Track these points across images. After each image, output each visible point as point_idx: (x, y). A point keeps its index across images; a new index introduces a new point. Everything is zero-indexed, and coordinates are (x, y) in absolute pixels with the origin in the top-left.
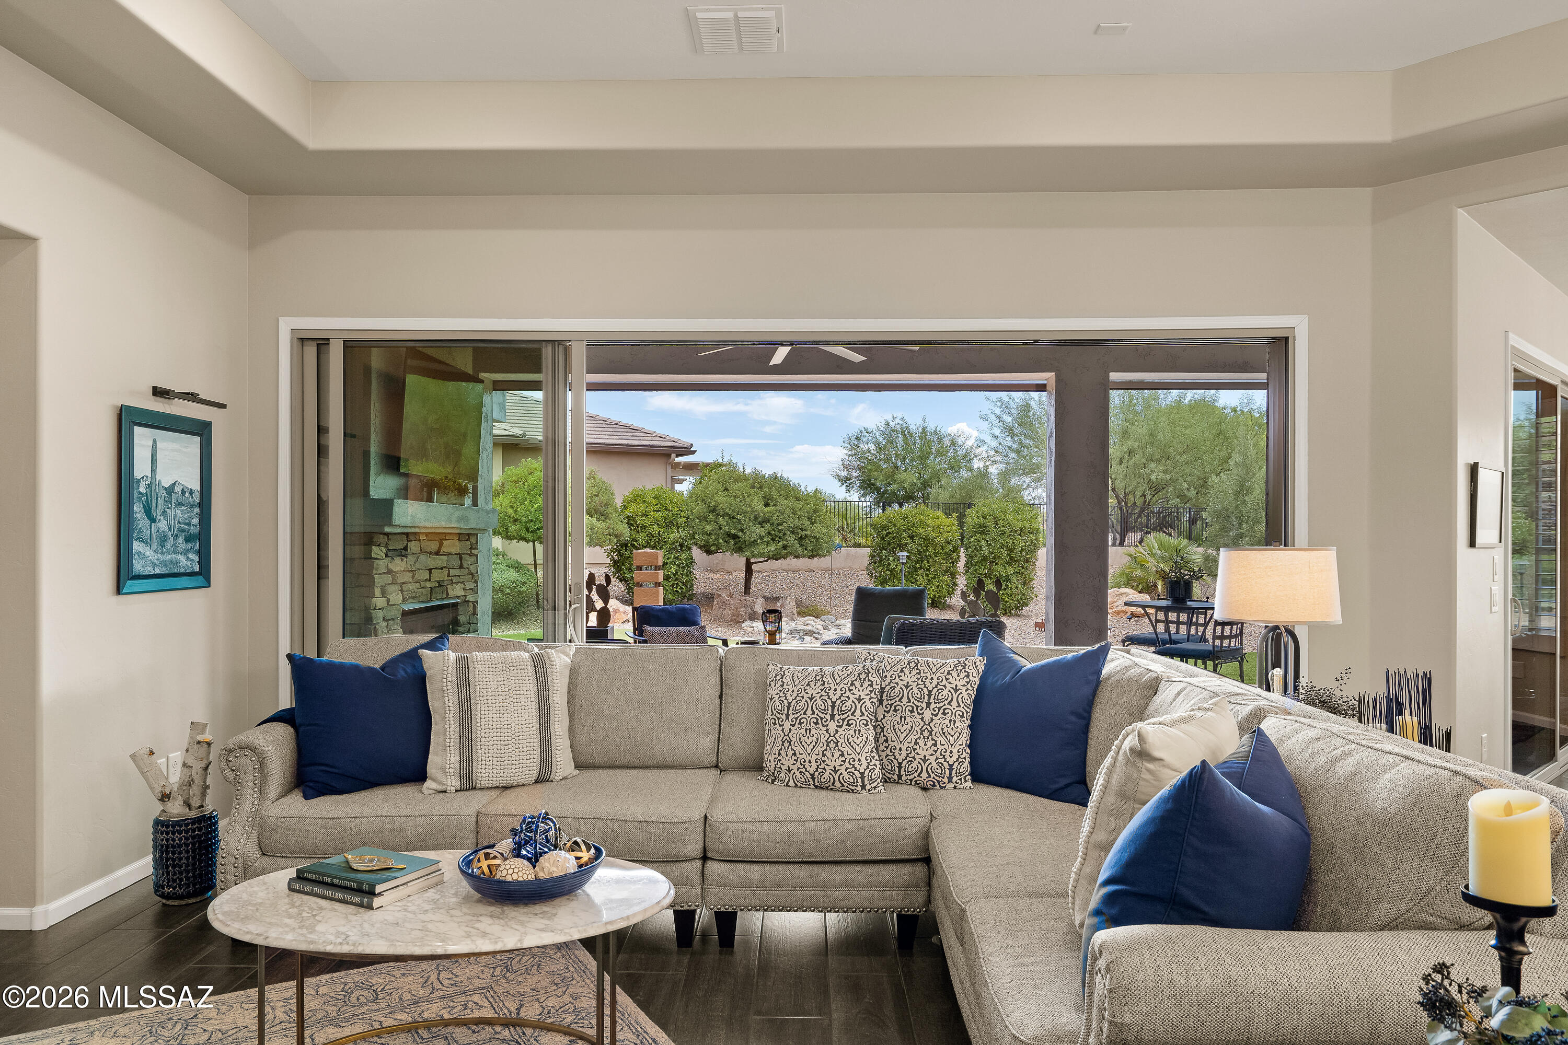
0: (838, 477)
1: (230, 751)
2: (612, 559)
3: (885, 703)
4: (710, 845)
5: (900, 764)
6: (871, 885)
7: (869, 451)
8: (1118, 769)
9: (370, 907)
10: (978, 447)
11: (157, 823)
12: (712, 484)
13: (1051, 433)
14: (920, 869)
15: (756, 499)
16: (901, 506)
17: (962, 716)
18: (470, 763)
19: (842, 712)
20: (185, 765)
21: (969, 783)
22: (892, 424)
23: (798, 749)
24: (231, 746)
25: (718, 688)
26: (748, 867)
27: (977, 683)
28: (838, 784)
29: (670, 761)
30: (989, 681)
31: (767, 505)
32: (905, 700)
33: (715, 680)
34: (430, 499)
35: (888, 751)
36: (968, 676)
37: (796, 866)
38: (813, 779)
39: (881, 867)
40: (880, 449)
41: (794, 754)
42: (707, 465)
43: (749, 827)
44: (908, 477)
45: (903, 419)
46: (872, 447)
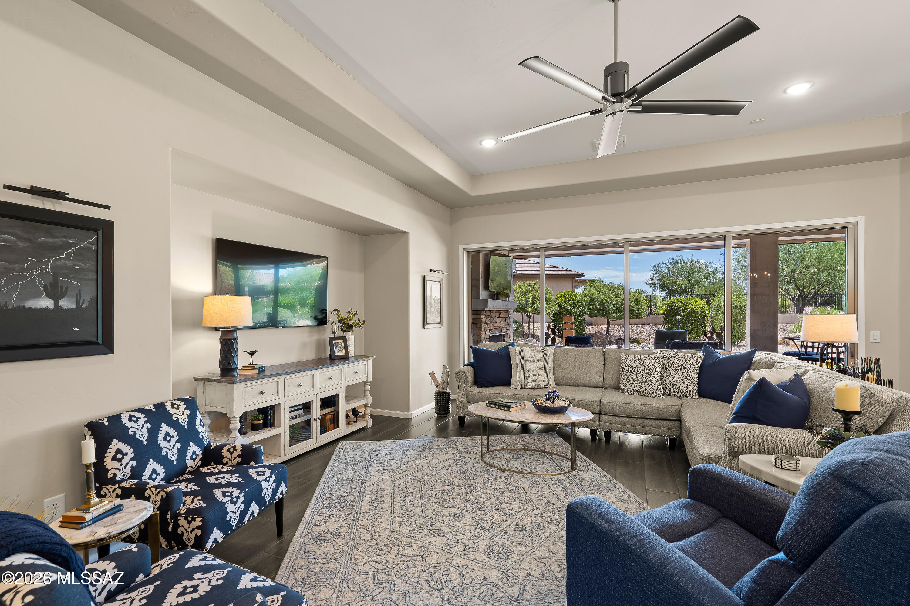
0: (648, 284)
1: (458, 373)
2: (552, 319)
3: (664, 368)
4: (602, 409)
5: (670, 389)
6: (659, 427)
7: (664, 271)
8: (743, 384)
9: (509, 411)
10: (720, 268)
11: (436, 393)
12: (592, 289)
13: (748, 265)
14: (677, 423)
15: (611, 295)
16: (680, 296)
17: (695, 374)
18: (524, 380)
19: (648, 370)
20: (442, 377)
21: (697, 397)
22: (676, 259)
23: (632, 382)
24: (458, 371)
25: (603, 361)
26: (615, 417)
27: (701, 362)
28: (647, 394)
29: (587, 384)
30: (706, 361)
31: (616, 297)
32: (672, 367)
33: (602, 359)
34: (497, 299)
35: (666, 385)
36: (697, 360)
37: (632, 419)
38: (638, 392)
39: (663, 421)
40: (670, 271)
41: (631, 383)
42: (590, 281)
43: (616, 405)
44: (684, 283)
45: (681, 256)
46: (665, 269)
